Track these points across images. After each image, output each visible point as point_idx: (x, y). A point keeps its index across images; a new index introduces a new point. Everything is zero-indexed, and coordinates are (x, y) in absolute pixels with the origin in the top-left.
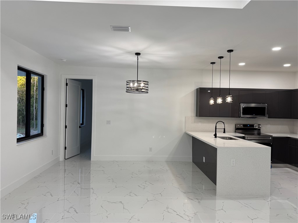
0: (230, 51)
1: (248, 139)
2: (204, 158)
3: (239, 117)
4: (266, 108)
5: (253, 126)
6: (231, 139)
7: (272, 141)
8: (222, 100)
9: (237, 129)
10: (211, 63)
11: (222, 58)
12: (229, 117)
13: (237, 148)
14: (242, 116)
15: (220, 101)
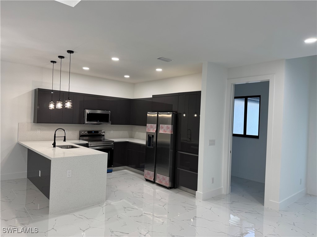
0: (70, 52)
1: (92, 145)
2: (40, 171)
3: (84, 124)
4: (110, 114)
5: (97, 132)
6: (72, 147)
7: (113, 146)
8: (62, 105)
9: (82, 136)
10: (52, 62)
11: (63, 58)
12: (73, 123)
13: (74, 157)
14: (86, 122)
15: (59, 105)
